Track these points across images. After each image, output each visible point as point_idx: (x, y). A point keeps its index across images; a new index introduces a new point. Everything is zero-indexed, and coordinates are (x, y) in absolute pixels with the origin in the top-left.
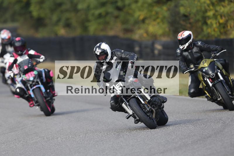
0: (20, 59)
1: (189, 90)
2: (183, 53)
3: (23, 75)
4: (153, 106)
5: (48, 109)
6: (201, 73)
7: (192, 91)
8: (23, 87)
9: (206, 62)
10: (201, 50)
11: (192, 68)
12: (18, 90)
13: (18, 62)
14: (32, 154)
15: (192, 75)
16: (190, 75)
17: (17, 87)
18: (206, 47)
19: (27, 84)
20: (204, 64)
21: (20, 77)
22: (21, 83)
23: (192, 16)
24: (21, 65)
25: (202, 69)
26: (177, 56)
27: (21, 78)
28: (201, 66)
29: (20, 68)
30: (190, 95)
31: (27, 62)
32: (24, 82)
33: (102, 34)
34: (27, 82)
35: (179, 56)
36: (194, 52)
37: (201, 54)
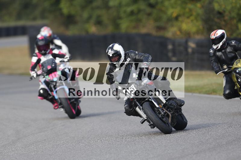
0: (43, 59)
1: (224, 91)
2: (216, 53)
3: (46, 75)
4: (168, 110)
5: (73, 112)
6: (235, 74)
7: (227, 92)
8: (46, 88)
9: (239, 62)
10: (235, 49)
11: (226, 69)
12: (42, 91)
13: (41, 62)
14: (62, 154)
15: (227, 75)
16: (225, 76)
17: (40, 88)
18: (240, 46)
19: (51, 85)
20: (237, 65)
21: (44, 77)
22: (44, 84)
23: (227, 13)
24: (44, 65)
25: (236, 70)
26: (211, 57)
27: (44, 79)
28: (235, 66)
29: (43, 68)
30: (226, 96)
31: (50, 62)
32: (47, 83)
33: (134, 31)
34: (51, 83)
35: (212, 56)
36: (228, 52)
37: (236, 54)
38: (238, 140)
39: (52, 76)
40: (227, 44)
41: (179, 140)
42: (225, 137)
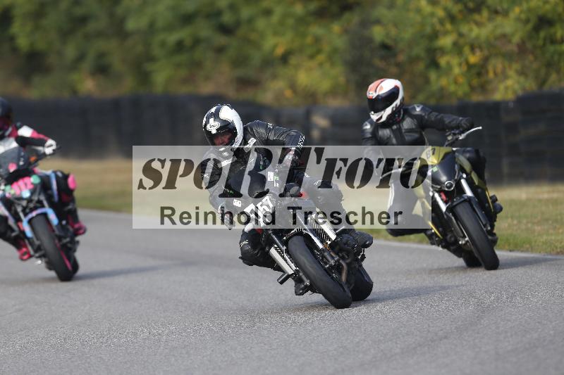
2: (378, 131)
3: (5, 185)
4: (341, 255)
5: (66, 265)
8: (6, 213)
9: (433, 154)
10: (422, 124)
19: (17, 205)
22: (1, 204)
23: (402, 46)
24: (1, 163)
26: (364, 139)
31: (15, 155)
32: (7, 202)
33: (184, 90)
34: (16, 201)
35: (369, 138)
36: (405, 129)
37: (421, 135)
38: (430, 343)
39: (19, 186)
40: (404, 111)
41: (292, 345)
42: (399, 338)
